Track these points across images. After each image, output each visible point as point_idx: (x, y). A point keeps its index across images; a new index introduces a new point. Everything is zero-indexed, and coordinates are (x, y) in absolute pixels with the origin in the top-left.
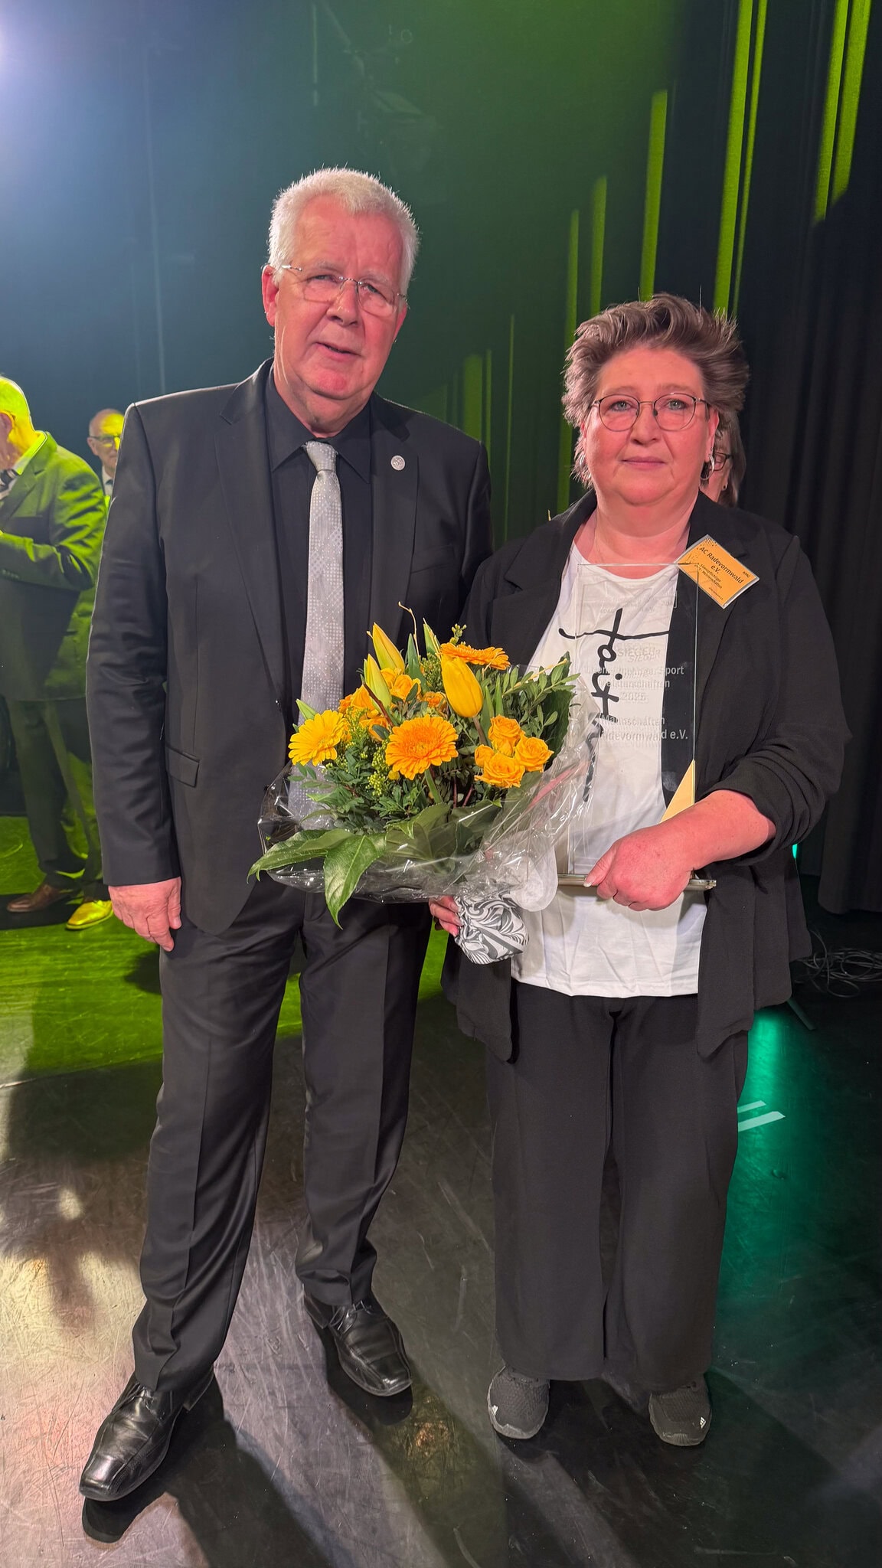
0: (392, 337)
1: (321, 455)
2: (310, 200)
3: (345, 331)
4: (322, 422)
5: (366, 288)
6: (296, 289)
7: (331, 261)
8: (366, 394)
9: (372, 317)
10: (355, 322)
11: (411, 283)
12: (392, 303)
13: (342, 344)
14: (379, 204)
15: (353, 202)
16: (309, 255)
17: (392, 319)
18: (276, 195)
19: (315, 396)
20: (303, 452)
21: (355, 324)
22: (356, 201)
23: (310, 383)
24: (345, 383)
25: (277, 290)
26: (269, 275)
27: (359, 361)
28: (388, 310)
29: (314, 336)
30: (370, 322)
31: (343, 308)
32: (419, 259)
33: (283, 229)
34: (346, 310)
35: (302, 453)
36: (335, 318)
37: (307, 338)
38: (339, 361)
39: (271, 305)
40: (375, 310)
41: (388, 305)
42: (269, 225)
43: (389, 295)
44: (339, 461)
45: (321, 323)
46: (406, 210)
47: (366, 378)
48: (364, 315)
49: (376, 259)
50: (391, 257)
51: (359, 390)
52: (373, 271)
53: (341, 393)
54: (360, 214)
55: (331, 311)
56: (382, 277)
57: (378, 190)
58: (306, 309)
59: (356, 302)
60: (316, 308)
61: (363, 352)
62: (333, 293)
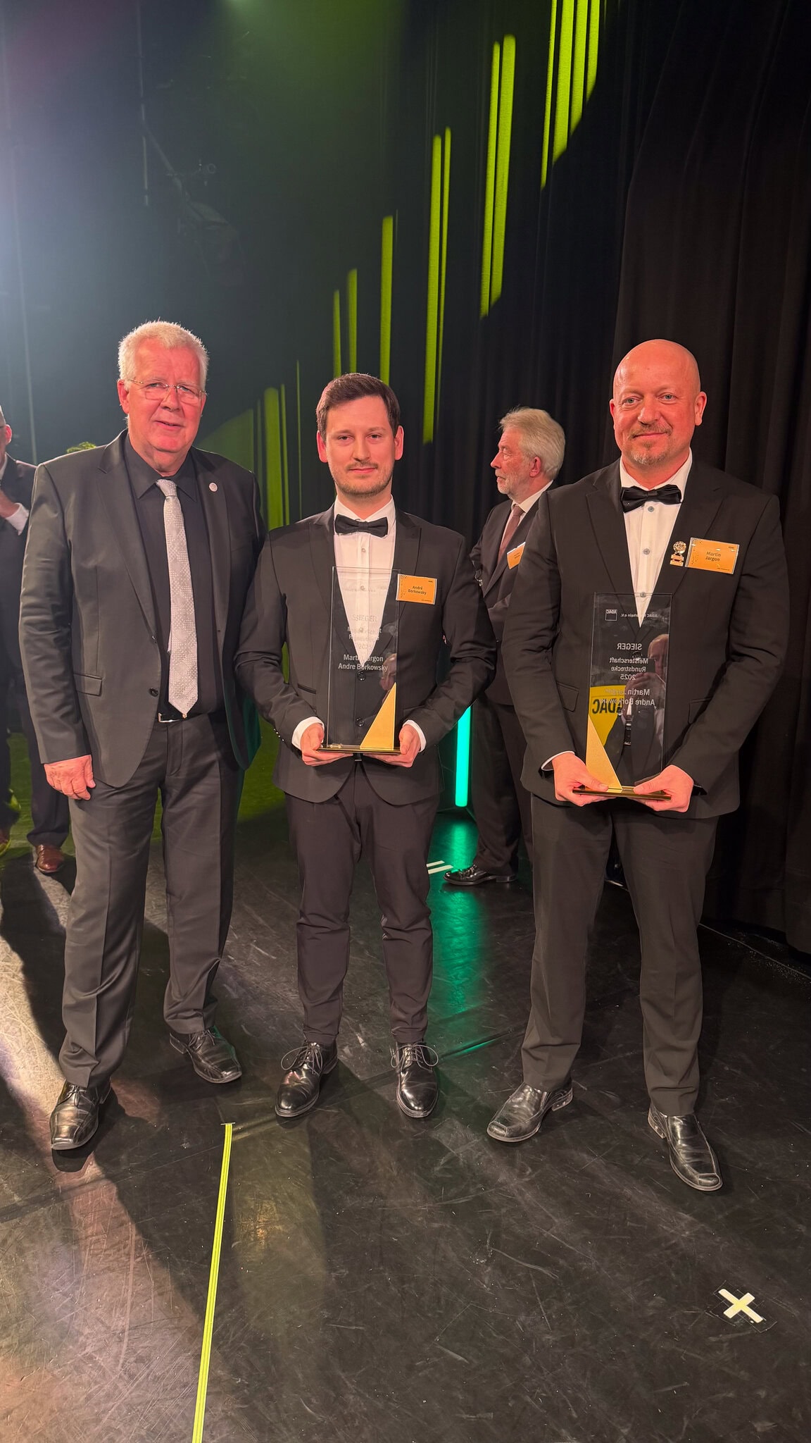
0: (200, 415)
1: (167, 487)
2: (142, 341)
3: (172, 414)
4: (163, 467)
5: (181, 389)
6: (140, 392)
7: (160, 376)
8: (188, 448)
9: (188, 406)
10: (178, 409)
11: (207, 382)
12: (198, 395)
13: (172, 421)
14: (183, 342)
15: (167, 340)
16: (146, 373)
17: (199, 405)
18: (121, 339)
19: (159, 452)
20: (155, 484)
21: (178, 410)
22: (170, 341)
23: (155, 445)
24: (176, 443)
25: (127, 393)
26: (122, 384)
27: (183, 430)
28: (196, 400)
29: (155, 417)
30: (187, 409)
31: (169, 402)
32: (209, 368)
33: (128, 358)
34: (172, 403)
35: (155, 487)
36: (166, 407)
37: (149, 420)
38: (171, 430)
39: (125, 401)
40: (188, 401)
41: (196, 398)
42: (118, 356)
43: (196, 391)
44: (178, 489)
45: (157, 411)
46: (199, 341)
47: (187, 440)
48: (183, 404)
49: (185, 373)
50: (194, 370)
51: (183, 447)
52: (185, 380)
53: (174, 449)
54: (172, 349)
55: (163, 404)
56: (191, 383)
57: (182, 333)
58: (147, 403)
59: (177, 397)
60: (154, 403)
61: (184, 425)
62: (163, 395)
